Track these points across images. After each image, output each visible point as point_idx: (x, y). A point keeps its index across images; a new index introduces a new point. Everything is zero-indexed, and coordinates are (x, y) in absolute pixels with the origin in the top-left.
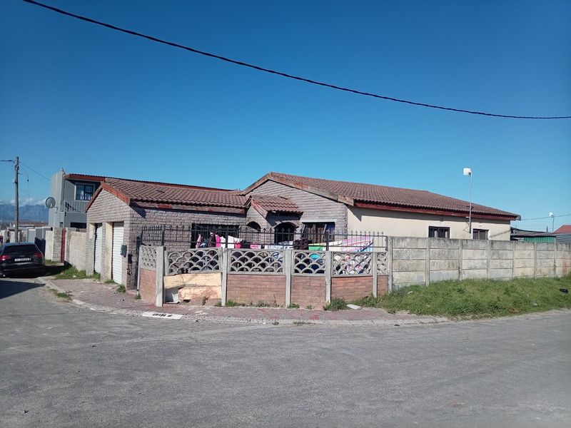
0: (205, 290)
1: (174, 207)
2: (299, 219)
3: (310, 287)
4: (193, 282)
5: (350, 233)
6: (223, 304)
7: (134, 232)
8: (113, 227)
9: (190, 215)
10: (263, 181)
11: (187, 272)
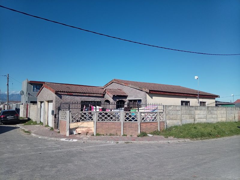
0: (87, 129)
1: (74, 94)
2: (126, 98)
3: (131, 127)
4: (82, 126)
5: (148, 104)
6: (95, 135)
7: (57, 105)
8: (48, 103)
9: (81, 97)
10: (111, 83)
11: (79, 122)
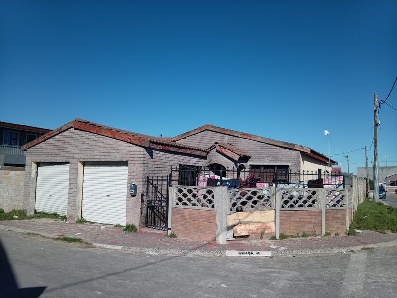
0: (259, 225)
2: (247, 162)
3: (337, 218)
4: (248, 219)
6: (278, 237)
8: (84, 166)
10: (200, 131)
